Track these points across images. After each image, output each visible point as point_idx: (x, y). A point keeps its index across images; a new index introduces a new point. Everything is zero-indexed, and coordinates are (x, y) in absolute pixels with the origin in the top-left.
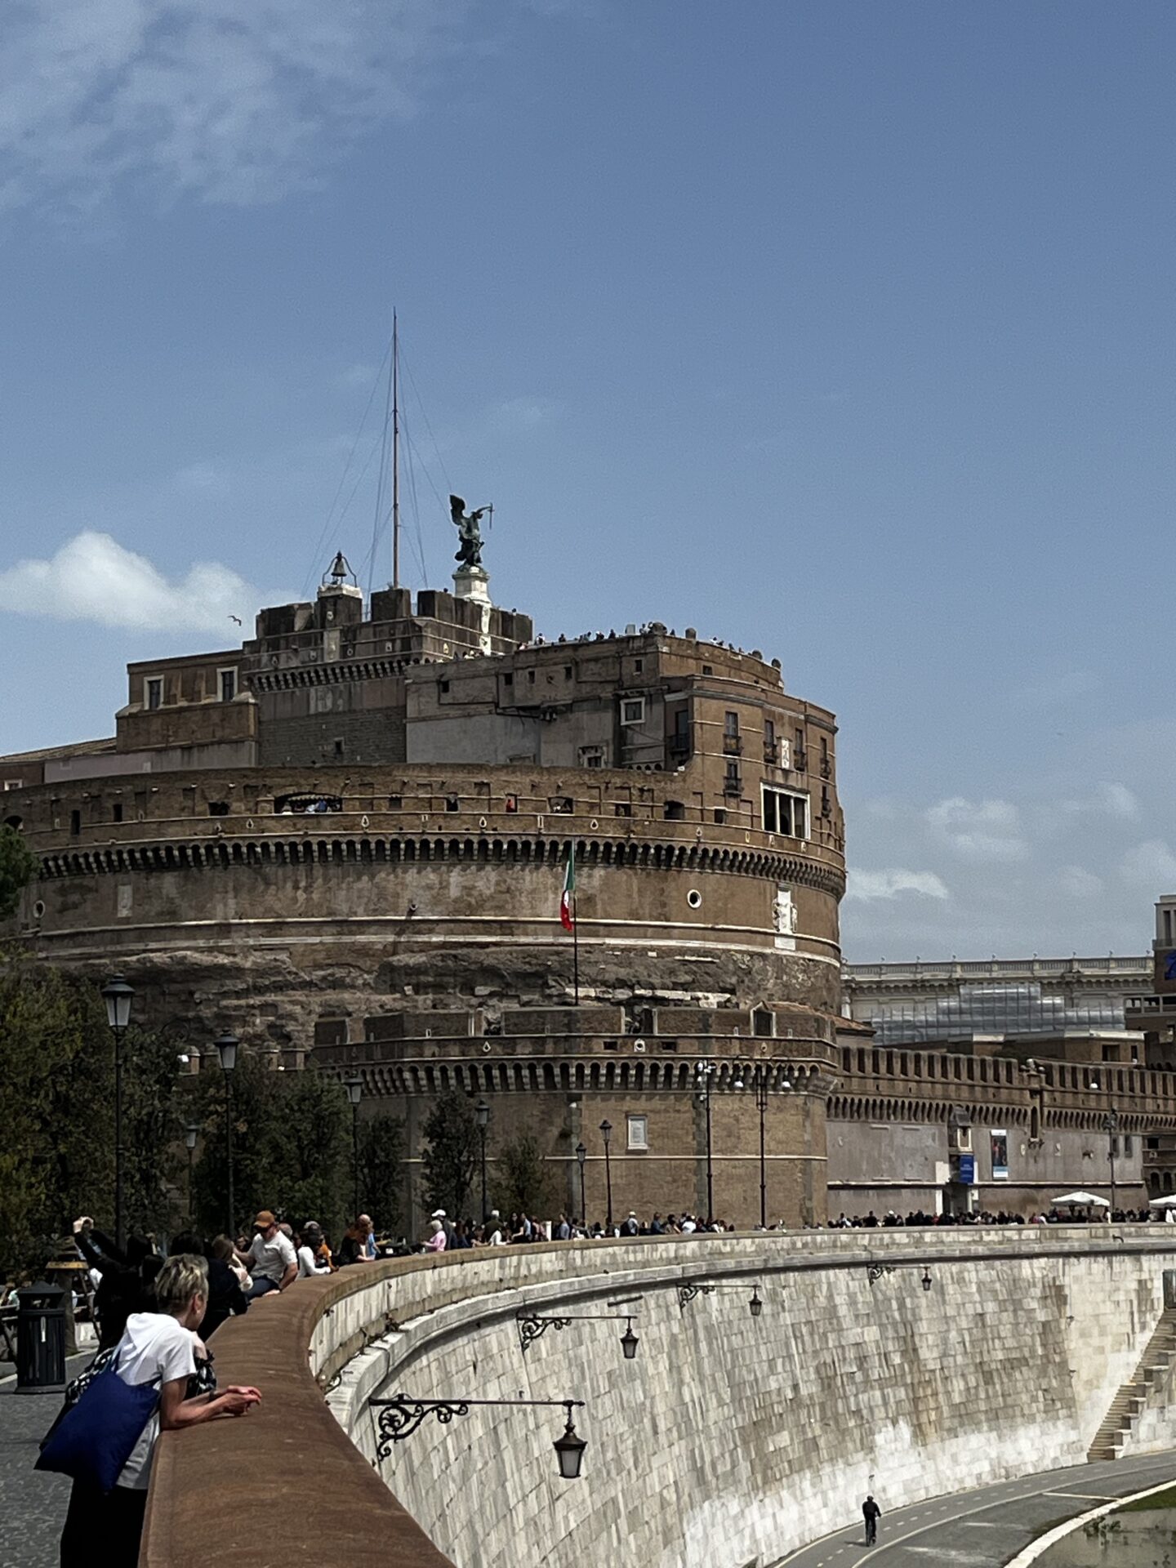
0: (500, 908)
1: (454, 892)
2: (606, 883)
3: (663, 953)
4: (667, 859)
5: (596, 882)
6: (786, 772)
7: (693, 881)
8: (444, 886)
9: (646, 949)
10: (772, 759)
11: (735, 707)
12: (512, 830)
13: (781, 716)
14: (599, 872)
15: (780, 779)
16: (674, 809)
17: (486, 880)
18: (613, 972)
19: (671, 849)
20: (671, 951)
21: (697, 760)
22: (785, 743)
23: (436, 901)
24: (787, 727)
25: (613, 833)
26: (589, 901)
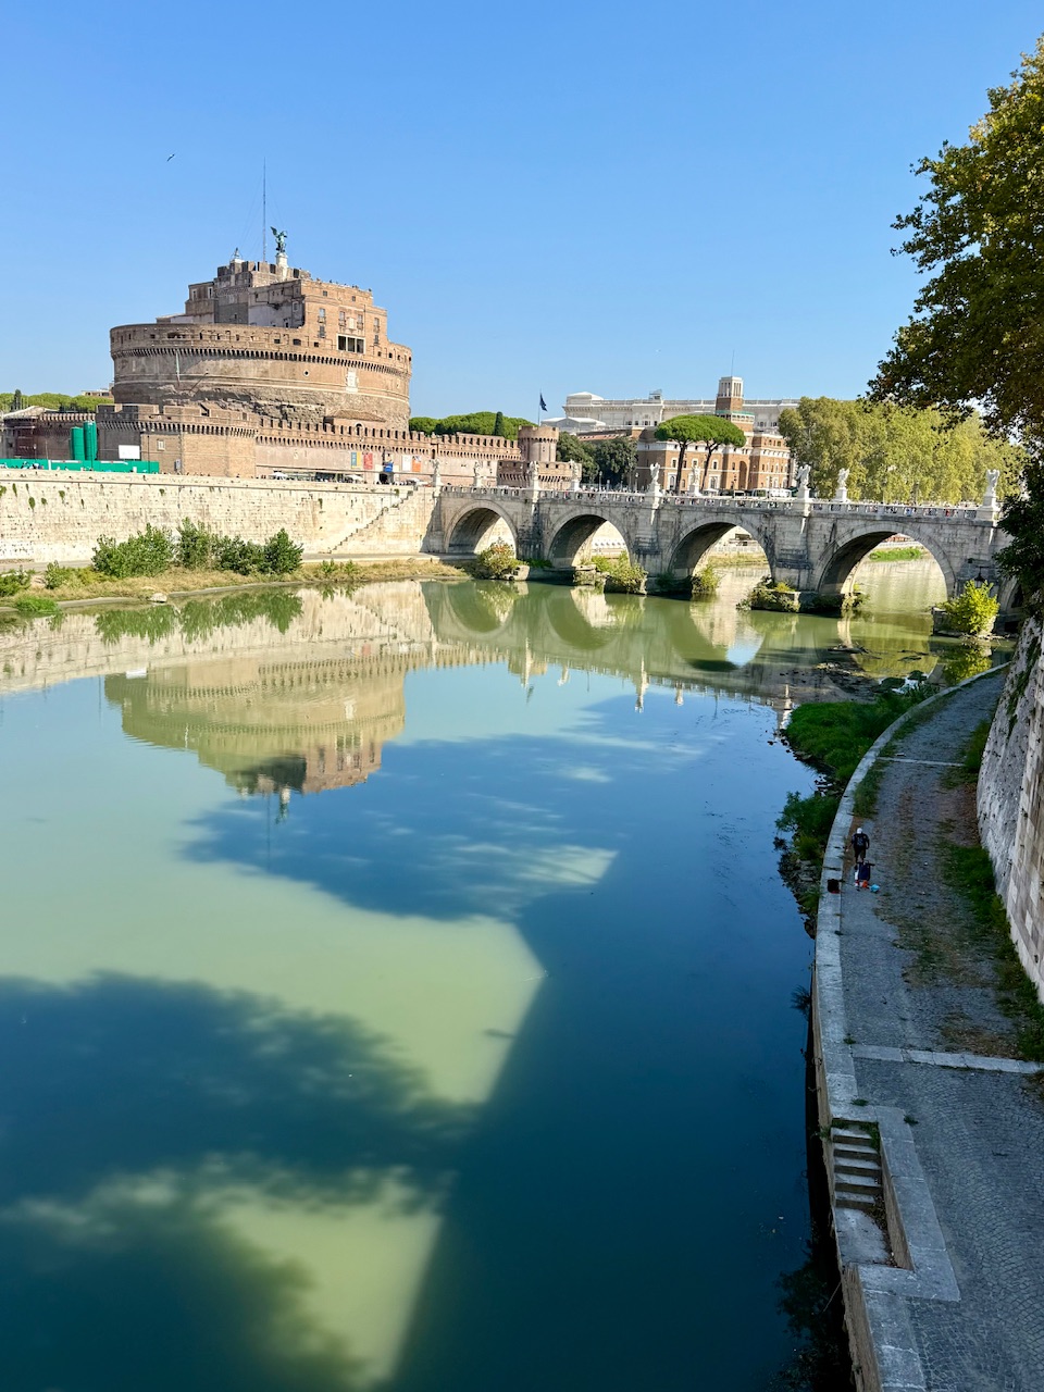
0: (235, 373)
1: (220, 367)
2: (273, 366)
3: (293, 391)
4: (294, 358)
5: (269, 365)
6: (352, 330)
7: (306, 366)
8: (217, 365)
9: (286, 389)
10: (343, 326)
11: (324, 306)
12: (238, 347)
13: (350, 310)
14: (270, 362)
15: (347, 331)
16: (297, 342)
17: (231, 363)
18: (274, 396)
19: (295, 355)
20: (296, 391)
21: (306, 324)
22: (352, 320)
23: (215, 370)
24: (353, 315)
25: (274, 349)
26: (266, 372)
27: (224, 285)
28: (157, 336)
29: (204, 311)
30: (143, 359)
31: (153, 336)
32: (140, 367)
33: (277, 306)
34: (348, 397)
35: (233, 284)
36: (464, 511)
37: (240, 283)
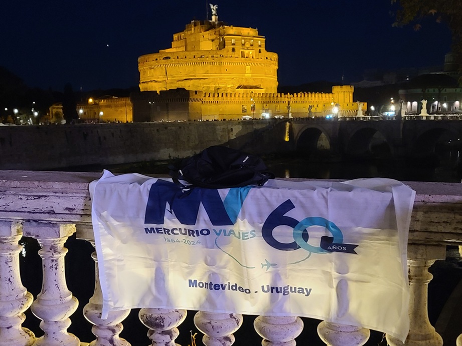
2: (211, 68)
3: (220, 78)
5: (209, 68)
7: (226, 66)
9: (217, 78)
10: (243, 46)
11: (234, 38)
12: (195, 61)
14: (209, 66)
15: (246, 48)
16: (222, 56)
18: (211, 82)
19: (221, 62)
20: (222, 78)
21: (226, 48)
22: (247, 43)
24: (248, 40)
25: (211, 60)
26: (208, 71)
27: (189, 33)
28: (158, 59)
29: (180, 45)
30: (152, 70)
31: (157, 60)
32: (151, 74)
33: (213, 41)
34: (246, 79)
35: (193, 32)
36: (304, 129)
37: (196, 30)
